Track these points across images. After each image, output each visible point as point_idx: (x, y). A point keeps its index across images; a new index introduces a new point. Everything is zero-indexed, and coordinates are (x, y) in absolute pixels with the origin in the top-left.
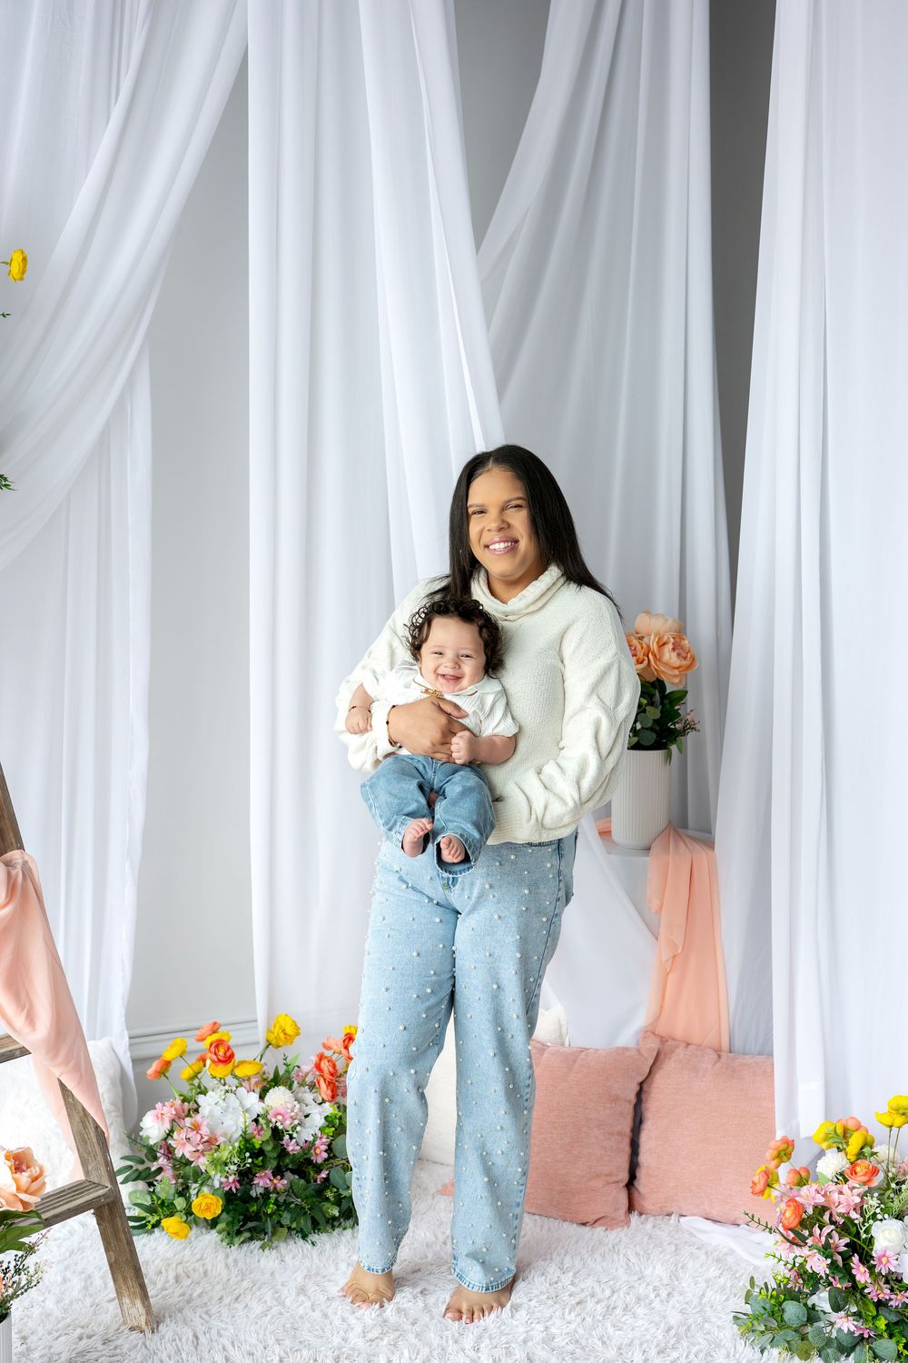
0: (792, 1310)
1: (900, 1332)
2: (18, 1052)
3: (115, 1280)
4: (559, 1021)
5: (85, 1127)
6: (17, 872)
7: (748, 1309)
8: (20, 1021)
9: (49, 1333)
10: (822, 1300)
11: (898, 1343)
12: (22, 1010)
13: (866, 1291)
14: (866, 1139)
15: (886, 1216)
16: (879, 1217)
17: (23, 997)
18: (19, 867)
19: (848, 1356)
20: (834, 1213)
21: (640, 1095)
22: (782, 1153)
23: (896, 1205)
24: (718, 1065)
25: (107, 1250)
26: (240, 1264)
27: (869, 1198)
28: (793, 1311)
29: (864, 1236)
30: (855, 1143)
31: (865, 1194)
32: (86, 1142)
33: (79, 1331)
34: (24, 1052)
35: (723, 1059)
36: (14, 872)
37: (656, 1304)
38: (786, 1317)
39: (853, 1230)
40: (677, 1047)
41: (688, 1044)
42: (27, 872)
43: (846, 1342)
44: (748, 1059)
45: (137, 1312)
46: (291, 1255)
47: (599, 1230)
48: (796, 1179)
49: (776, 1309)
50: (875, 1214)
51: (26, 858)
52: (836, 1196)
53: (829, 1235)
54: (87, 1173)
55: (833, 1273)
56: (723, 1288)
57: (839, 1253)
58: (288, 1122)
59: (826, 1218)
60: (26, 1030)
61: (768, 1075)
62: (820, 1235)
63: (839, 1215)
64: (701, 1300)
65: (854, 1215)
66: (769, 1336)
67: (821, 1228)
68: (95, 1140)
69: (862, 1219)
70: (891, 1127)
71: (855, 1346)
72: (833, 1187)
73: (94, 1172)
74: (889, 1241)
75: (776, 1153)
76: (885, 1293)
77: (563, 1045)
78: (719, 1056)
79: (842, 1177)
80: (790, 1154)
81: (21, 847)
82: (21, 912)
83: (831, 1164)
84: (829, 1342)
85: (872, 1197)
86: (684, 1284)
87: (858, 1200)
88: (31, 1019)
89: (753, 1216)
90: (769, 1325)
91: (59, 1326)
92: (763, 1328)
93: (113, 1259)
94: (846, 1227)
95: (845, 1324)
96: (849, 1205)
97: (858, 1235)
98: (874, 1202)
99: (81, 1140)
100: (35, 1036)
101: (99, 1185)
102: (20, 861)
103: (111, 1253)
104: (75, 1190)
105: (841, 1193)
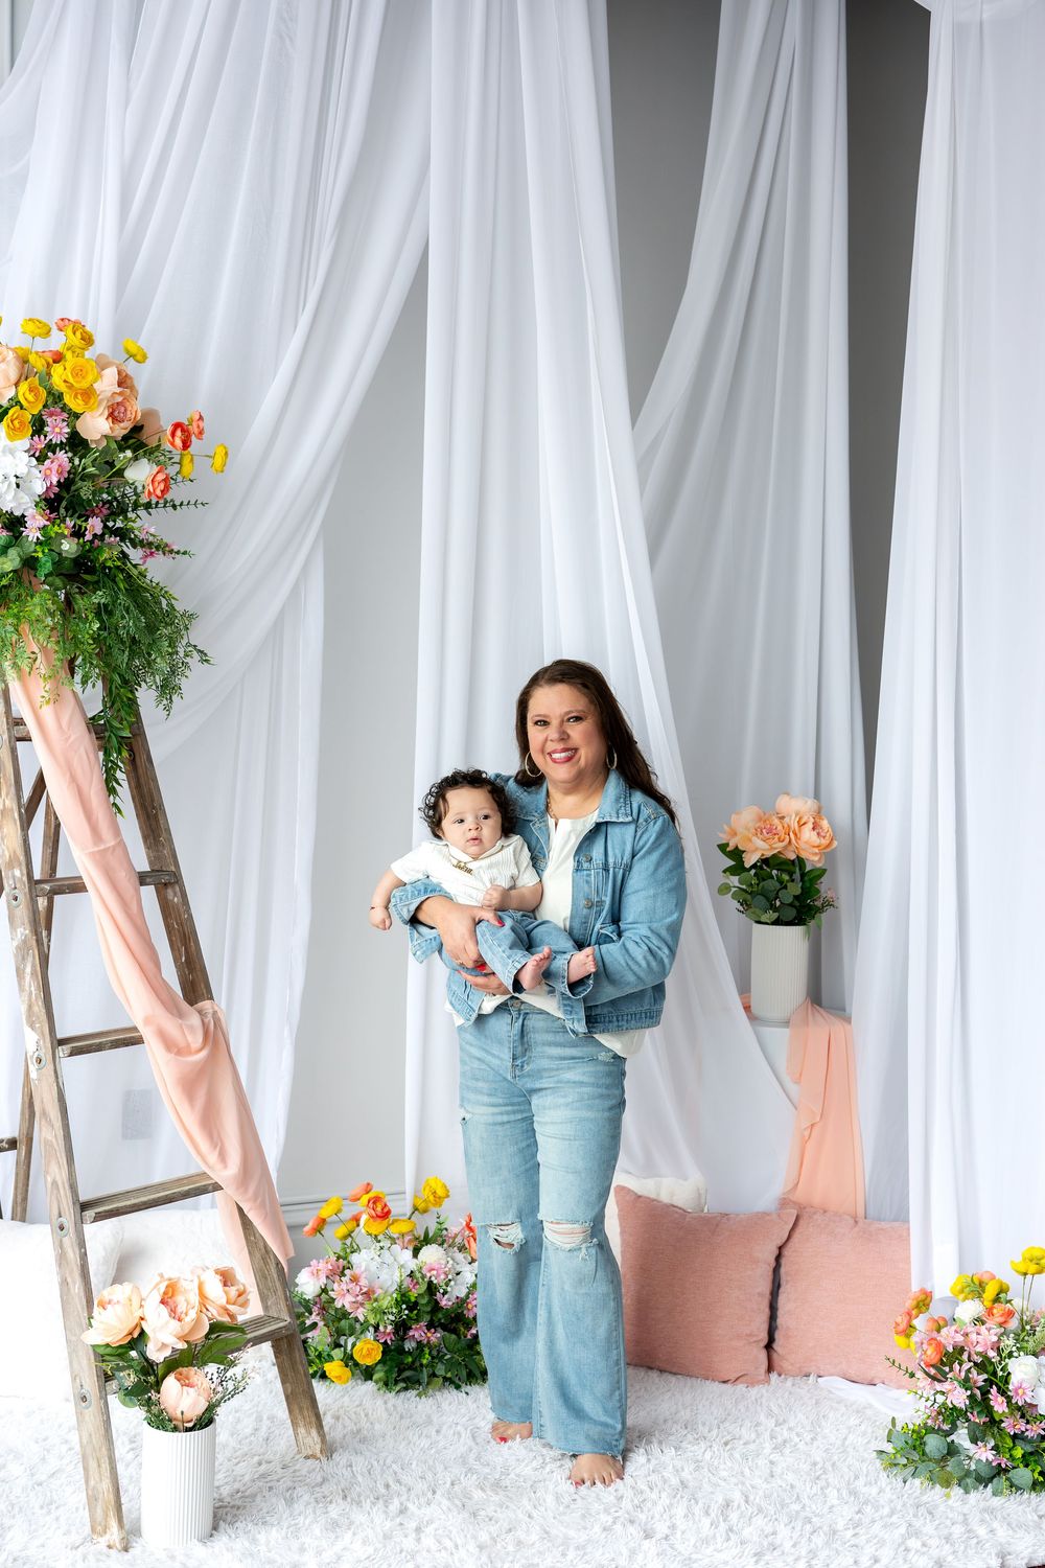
0: (933, 1443)
1: (1035, 1461)
2: (211, 1188)
3: (290, 1412)
4: (698, 1189)
5: (266, 1263)
6: (209, 1019)
7: (889, 1448)
8: (213, 1158)
9: (229, 1460)
10: (961, 1437)
11: (1033, 1471)
12: (215, 1147)
13: (1003, 1425)
14: (1001, 1286)
15: (1022, 1353)
16: (1015, 1354)
17: (215, 1135)
18: (210, 1016)
19: (986, 1486)
20: (973, 1353)
21: (778, 1258)
22: (921, 1304)
23: (1031, 1345)
24: (856, 1229)
25: (283, 1382)
26: (399, 1409)
27: (1005, 1338)
28: (935, 1444)
29: (1000, 1374)
30: (990, 1291)
31: (1002, 1335)
32: (266, 1278)
33: (256, 1459)
34: (217, 1187)
35: (861, 1224)
36: (206, 1021)
37: (801, 1446)
38: (927, 1450)
39: (990, 1369)
40: (815, 1213)
41: (825, 1212)
42: (217, 1021)
43: (985, 1472)
44: (883, 1225)
45: (312, 1440)
46: (447, 1402)
47: (741, 1387)
48: (935, 1326)
49: (918, 1443)
50: (1011, 1352)
51: (216, 1008)
52: (973, 1337)
53: (969, 1371)
54: (266, 1308)
55: (972, 1408)
56: (864, 1434)
57: (978, 1388)
58: (443, 1277)
59: (965, 1357)
60: (219, 1166)
61: (905, 1239)
62: (959, 1371)
63: (978, 1354)
64: (844, 1443)
65: (992, 1354)
66: (911, 1469)
67: (961, 1365)
68: (275, 1276)
69: (999, 1358)
70: (1025, 1274)
71: (994, 1477)
72: (970, 1329)
73: (274, 1307)
74: (1026, 1374)
75: (915, 1303)
76: (1022, 1426)
77: (703, 1211)
78: (856, 1222)
79: (979, 1321)
80: (928, 1305)
81: (212, 998)
82: (212, 1058)
83: (968, 1310)
84: (968, 1473)
85: (1008, 1337)
86: (827, 1431)
87: (995, 1339)
88: (223, 1157)
89: (894, 1361)
90: (911, 1457)
91: (238, 1453)
92: (905, 1461)
93: (289, 1391)
94: (983, 1365)
95: (983, 1454)
96: (986, 1344)
97: (994, 1373)
98: (1011, 1342)
99: (261, 1277)
100: (226, 1173)
101: (278, 1319)
102: (211, 1011)
103: (288, 1385)
104: (257, 1322)
105: (978, 1334)
